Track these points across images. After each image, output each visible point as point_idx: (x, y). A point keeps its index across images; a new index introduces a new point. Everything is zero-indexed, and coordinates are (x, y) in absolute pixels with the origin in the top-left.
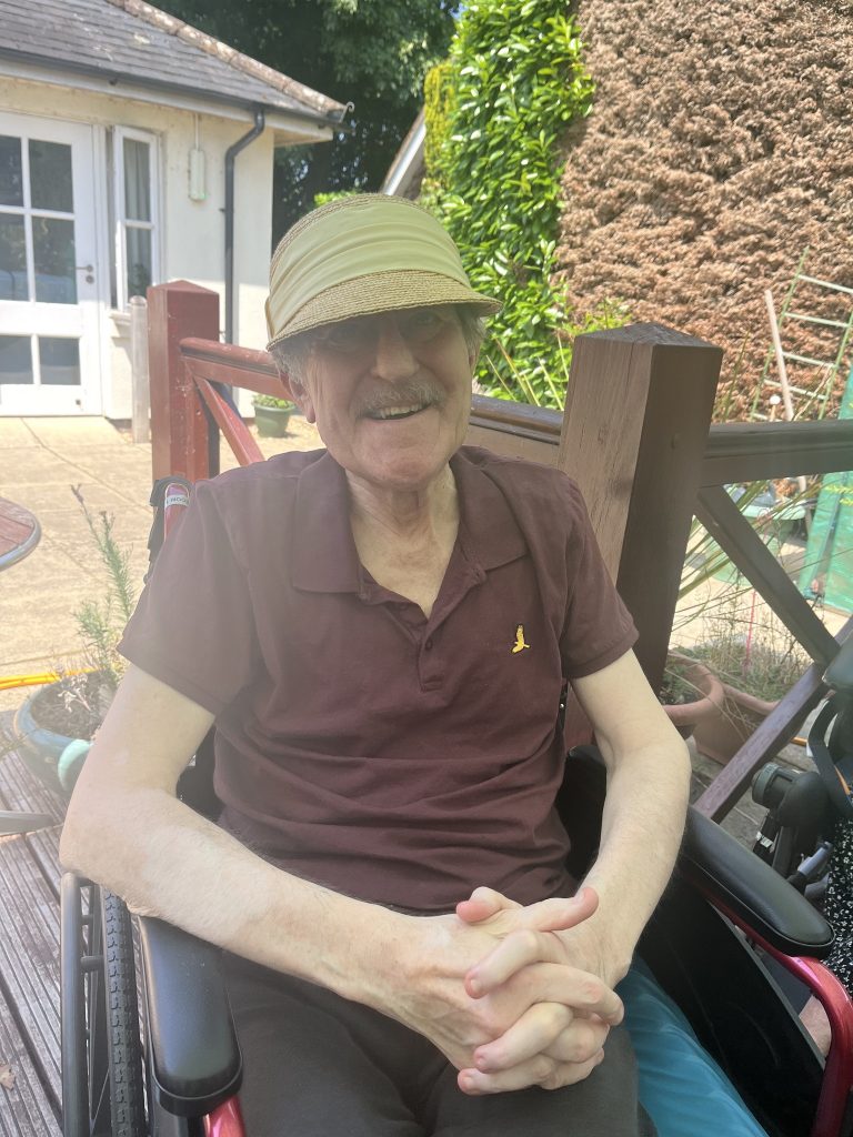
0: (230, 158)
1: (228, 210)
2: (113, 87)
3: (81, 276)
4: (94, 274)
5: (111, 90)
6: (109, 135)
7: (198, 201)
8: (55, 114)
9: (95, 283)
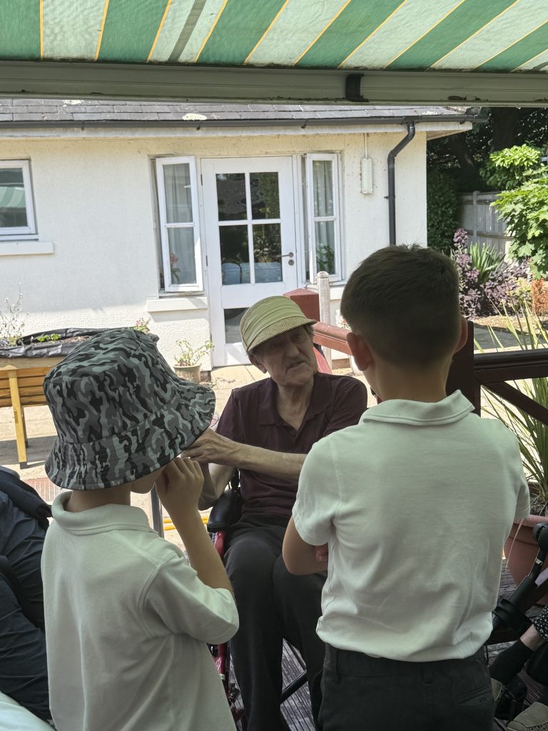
0: (391, 158)
1: (391, 197)
2: (303, 130)
3: (285, 261)
4: (294, 258)
5: (303, 132)
6: (303, 160)
7: (368, 194)
8: (267, 153)
9: (295, 264)
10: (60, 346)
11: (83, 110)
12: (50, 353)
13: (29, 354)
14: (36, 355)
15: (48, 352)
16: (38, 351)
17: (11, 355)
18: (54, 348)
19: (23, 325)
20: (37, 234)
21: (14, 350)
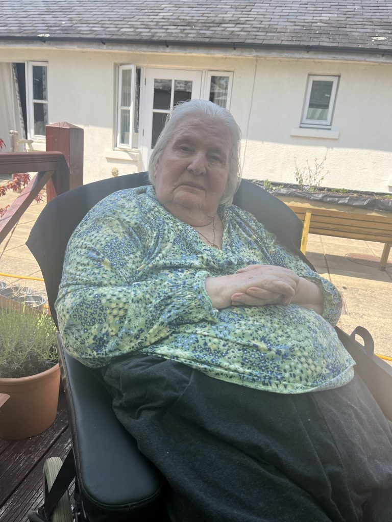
10: (348, 198)
11: (386, 43)
12: (340, 202)
13: (325, 199)
14: (329, 201)
15: (338, 201)
16: (331, 199)
17: (312, 198)
18: (343, 199)
19: (323, 179)
20: (331, 125)
21: (315, 195)
